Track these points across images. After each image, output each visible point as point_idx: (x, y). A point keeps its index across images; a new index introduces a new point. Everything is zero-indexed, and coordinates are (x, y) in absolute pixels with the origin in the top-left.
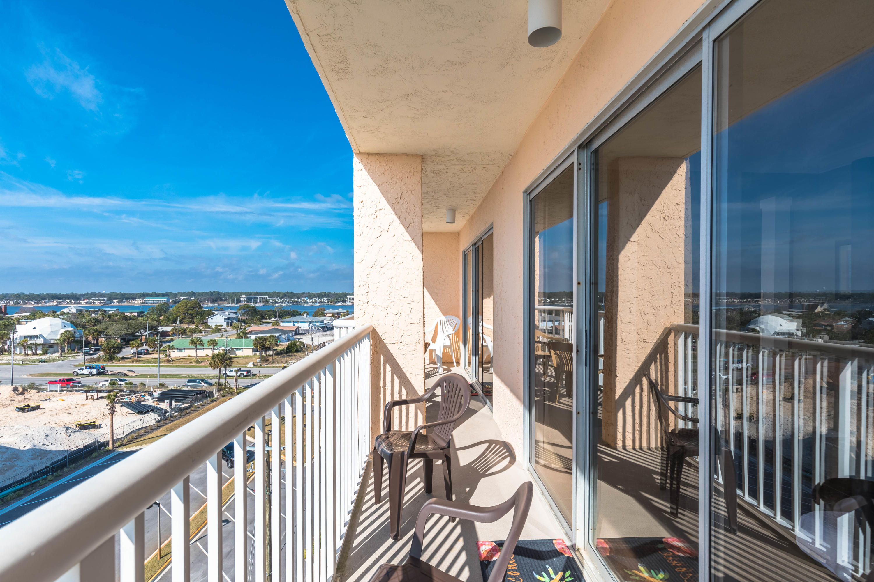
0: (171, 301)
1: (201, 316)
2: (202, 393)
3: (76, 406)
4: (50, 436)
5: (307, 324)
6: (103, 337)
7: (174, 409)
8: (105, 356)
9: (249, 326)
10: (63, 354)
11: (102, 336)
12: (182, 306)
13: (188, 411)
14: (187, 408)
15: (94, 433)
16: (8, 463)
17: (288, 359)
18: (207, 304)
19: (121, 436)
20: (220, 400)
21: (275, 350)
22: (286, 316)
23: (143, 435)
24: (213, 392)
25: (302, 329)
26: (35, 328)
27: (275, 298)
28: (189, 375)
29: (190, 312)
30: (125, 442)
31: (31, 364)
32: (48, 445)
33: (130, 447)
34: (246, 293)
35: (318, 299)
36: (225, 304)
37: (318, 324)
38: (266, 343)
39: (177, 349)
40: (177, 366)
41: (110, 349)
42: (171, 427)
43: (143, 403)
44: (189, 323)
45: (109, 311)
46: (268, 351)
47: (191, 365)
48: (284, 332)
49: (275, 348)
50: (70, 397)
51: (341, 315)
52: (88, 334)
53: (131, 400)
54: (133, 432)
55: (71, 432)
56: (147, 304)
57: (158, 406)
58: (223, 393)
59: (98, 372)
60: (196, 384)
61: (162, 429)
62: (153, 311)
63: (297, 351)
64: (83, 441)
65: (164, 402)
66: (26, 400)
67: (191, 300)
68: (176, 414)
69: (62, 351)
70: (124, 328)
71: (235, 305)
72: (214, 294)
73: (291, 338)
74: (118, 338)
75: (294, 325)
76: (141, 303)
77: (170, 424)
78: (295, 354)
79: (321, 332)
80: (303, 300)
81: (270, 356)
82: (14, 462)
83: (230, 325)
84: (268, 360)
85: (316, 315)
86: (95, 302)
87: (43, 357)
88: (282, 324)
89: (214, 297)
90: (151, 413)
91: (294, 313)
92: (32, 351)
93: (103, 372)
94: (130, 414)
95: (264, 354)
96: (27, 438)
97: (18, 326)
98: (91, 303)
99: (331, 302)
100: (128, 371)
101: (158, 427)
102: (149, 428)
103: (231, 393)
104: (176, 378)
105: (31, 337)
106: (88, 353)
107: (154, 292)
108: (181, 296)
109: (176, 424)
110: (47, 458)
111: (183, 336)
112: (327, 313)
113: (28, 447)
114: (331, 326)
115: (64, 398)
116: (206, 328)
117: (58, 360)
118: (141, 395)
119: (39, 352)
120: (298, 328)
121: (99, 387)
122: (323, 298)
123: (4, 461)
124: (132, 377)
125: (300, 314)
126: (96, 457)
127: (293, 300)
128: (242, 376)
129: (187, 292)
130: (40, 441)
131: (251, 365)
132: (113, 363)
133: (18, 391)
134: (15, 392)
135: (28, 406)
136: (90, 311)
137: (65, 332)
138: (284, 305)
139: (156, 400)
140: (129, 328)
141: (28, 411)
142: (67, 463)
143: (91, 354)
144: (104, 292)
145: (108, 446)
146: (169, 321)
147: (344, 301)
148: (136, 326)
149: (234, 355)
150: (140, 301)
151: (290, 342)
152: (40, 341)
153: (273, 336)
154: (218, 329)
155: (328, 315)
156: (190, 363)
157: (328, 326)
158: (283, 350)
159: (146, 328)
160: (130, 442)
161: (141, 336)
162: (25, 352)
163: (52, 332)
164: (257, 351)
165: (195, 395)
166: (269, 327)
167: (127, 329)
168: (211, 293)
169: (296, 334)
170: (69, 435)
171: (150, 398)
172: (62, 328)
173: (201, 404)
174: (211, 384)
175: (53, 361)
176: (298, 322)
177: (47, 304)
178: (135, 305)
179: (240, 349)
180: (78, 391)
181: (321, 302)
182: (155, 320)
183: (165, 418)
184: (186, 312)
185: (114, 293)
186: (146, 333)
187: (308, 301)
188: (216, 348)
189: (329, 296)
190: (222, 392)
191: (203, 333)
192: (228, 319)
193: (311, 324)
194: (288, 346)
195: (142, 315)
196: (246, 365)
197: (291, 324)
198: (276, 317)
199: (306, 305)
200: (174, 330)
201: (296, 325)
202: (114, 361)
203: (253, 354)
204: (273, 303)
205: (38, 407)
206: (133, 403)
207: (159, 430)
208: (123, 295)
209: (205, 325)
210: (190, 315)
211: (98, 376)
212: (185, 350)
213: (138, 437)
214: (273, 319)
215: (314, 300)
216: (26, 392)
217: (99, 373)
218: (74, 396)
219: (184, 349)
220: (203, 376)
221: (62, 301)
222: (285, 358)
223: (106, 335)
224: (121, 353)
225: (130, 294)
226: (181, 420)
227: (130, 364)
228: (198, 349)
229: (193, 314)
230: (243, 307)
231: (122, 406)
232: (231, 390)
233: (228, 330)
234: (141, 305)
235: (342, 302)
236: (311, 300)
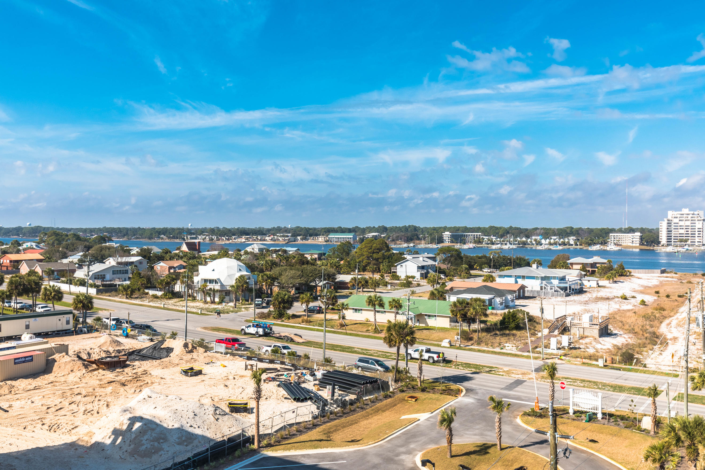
0: (358, 238)
1: (389, 262)
2: (373, 381)
3: (235, 377)
4: (198, 416)
5: (539, 281)
6: (276, 286)
7: (336, 401)
8: (275, 311)
9: (451, 280)
10: (237, 304)
11: (276, 284)
12: (365, 247)
13: (352, 408)
14: (352, 403)
15: (244, 420)
16: (156, 444)
17: (503, 339)
18: (400, 244)
19: (269, 431)
20: (396, 396)
21: (484, 322)
22: (506, 266)
23: (294, 435)
24: (388, 382)
25: (529, 289)
26: (214, 270)
27: (492, 237)
28: (362, 349)
29: (375, 256)
30: (272, 442)
31: (208, 315)
32: (195, 428)
33: (276, 450)
34: (451, 228)
35: (560, 239)
36: (422, 245)
37: (556, 282)
38: (469, 310)
39: (353, 309)
40: (351, 334)
41: (280, 303)
42: (329, 429)
43: (303, 385)
44: (373, 272)
45: (290, 251)
46: (473, 323)
47: (367, 334)
48: (500, 293)
49: (483, 318)
50: (232, 363)
51: (597, 268)
52: (261, 281)
53: (290, 379)
54: (283, 428)
55: (220, 414)
56: (331, 242)
57: (318, 392)
58: (402, 386)
59: (265, 333)
60: (369, 365)
61: (318, 429)
62: (334, 253)
63: (518, 328)
64: (230, 429)
65: (326, 388)
66: (193, 360)
67: (381, 237)
68: (339, 409)
69: (236, 301)
70: (298, 275)
71: (435, 246)
72: (409, 229)
73: (511, 304)
74: (292, 287)
75: (516, 282)
76: (326, 241)
77: (329, 424)
78: (514, 332)
79: (561, 295)
80: (535, 240)
81: (475, 331)
82: (161, 444)
83: (425, 276)
84: (471, 339)
85: (553, 266)
86: (279, 238)
87: (220, 307)
88: (498, 280)
89: (409, 234)
90: (309, 402)
91: (518, 262)
92: (211, 299)
93: (270, 333)
94: (286, 398)
95: (465, 327)
96: (177, 415)
97: (200, 268)
98: (275, 241)
99: (581, 245)
100: (295, 335)
101: (314, 425)
102: (302, 425)
103: (413, 388)
104: (347, 352)
105: (211, 281)
106: (260, 306)
107: (340, 227)
108: (370, 232)
109: (336, 426)
110: (192, 445)
111: (364, 290)
112: (572, 264)
113: (176, 426)
114: (579, 287)
115: (226, 363)
116: (394, 280)
117: (232, 312)
118: (302, 374)
119: (217, 300)
120: (523, 287)
121: (262, 354)
122: (568, 236)
123: (153, 441)
124: (298, 344)
125: (528, 265)
126: (239, 457)
127: (519, 239)
128: (431, 361)
129: (376, 227)
130: (188, 420)
131: (445, 343)
132: (283, 321)
133: (188, 348)
134: (185, 349)
135: (192, 369)
136: (272, 250)
137: (240, 277)
138: (505, 247)
139: (317, 382)
140: (302, 276)
141: (191, 376)
142: (209, 458)
143: (263, 308)
144: (290, 226)
145: (254, 444)
146: (350, 268)
147: (604, 243)
148: (310, 273)
149: (424, 325)
150: (325, 238)
151: (506, 311)
152: (217, 287)
153: (479, 300)
154: (408, 284)
155: (575, 267)
156: (367, 331)
157: (573, 287)
158: (496, 324)
159: (322, 276)
160: (278, 443)
161: (316, 286)
162: (205, 299)
163: (228, 276)
164: (457, 322)
165: (364, 384)
166: (478, 282)
167: (301, 276)
168: (406, 229)
169: (519, 298)
170: (216, 418)
171: (311, 378)
172: (238, 272)
173: (370, 399)
174: (387, 369)
175: (228, 313)
176: (523, 277)
177: (236, 240)
178: (319, 243)
179: (433, 316)
180: (241, 356)
181: (564, 244)
182: (335, 265)
183: (323, 414)
184: (371, 256)
185: (299, 227)
186: (321, 284)
187: (543, 241)
188: (400, 312)
189: (578, 234)
190: (400, 384)
191: (389, 287)
192: (423, 267)
193: (544, 282)
194: (504, 319)
195: (323, 257)
196: (440, 343)
197: (512, 280)
198: (490, 267)
199: (539, 248)
200: (354, 281)
201: (521, 282)
202: (283, 319)
203: (450, 325)
204: (488, 244)
205: (199, 373)
206: (291, 383)
207: (314, 431)
208: (308, 231)
209: (393, 275)
210: (375, 260)
211: (265, 338)
212: (363, 312)
213: (288, 436)
214: (486, 271)
215: (552, 241)
216: (195, 350)
217: (266, 335)
218: (236, 361)
219: (361, 310)
220: (381, 353)
221: (250, 238)
222: (498, 338)
223: (279, 283)
224: (292, 308)
225: (315, 229)
226: (343, 420)
227: (299, 325)
228: (378, 312)
229: (378, 259)
230: (443, 251)
231: (279, 386)
232: (414, 383)
233: (422, 284)
234: (325, 243)
235: (602, 244)
236: (548, 240)
